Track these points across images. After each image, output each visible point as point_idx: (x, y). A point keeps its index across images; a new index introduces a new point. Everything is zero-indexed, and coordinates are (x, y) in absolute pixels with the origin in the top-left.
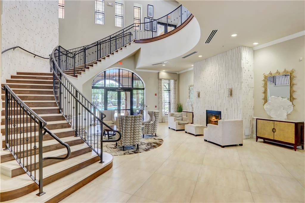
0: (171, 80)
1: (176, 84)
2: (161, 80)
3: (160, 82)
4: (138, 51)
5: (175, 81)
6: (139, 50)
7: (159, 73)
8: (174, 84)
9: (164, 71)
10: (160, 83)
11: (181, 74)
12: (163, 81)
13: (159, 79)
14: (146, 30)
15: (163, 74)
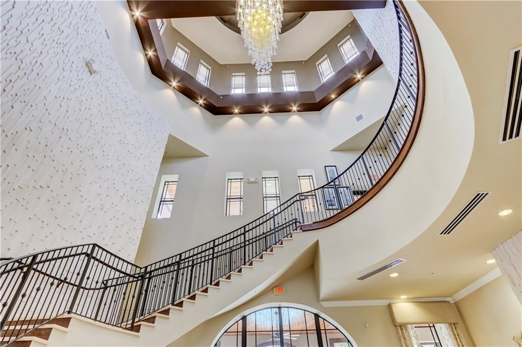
0: (436, 326)
1: (461, 335)
2: (402, 327)
3: (403, 333)
4: (315, 250)
5: (453, 326)
6: (316, 246)
7: (390, 307)
8: (453, 337)
9: (404, 297)
10: (405, 338)
11: (462, 299)
12: (412, 331)
13: (396, 326)
14: (329, 209)
15: (405, 309)
